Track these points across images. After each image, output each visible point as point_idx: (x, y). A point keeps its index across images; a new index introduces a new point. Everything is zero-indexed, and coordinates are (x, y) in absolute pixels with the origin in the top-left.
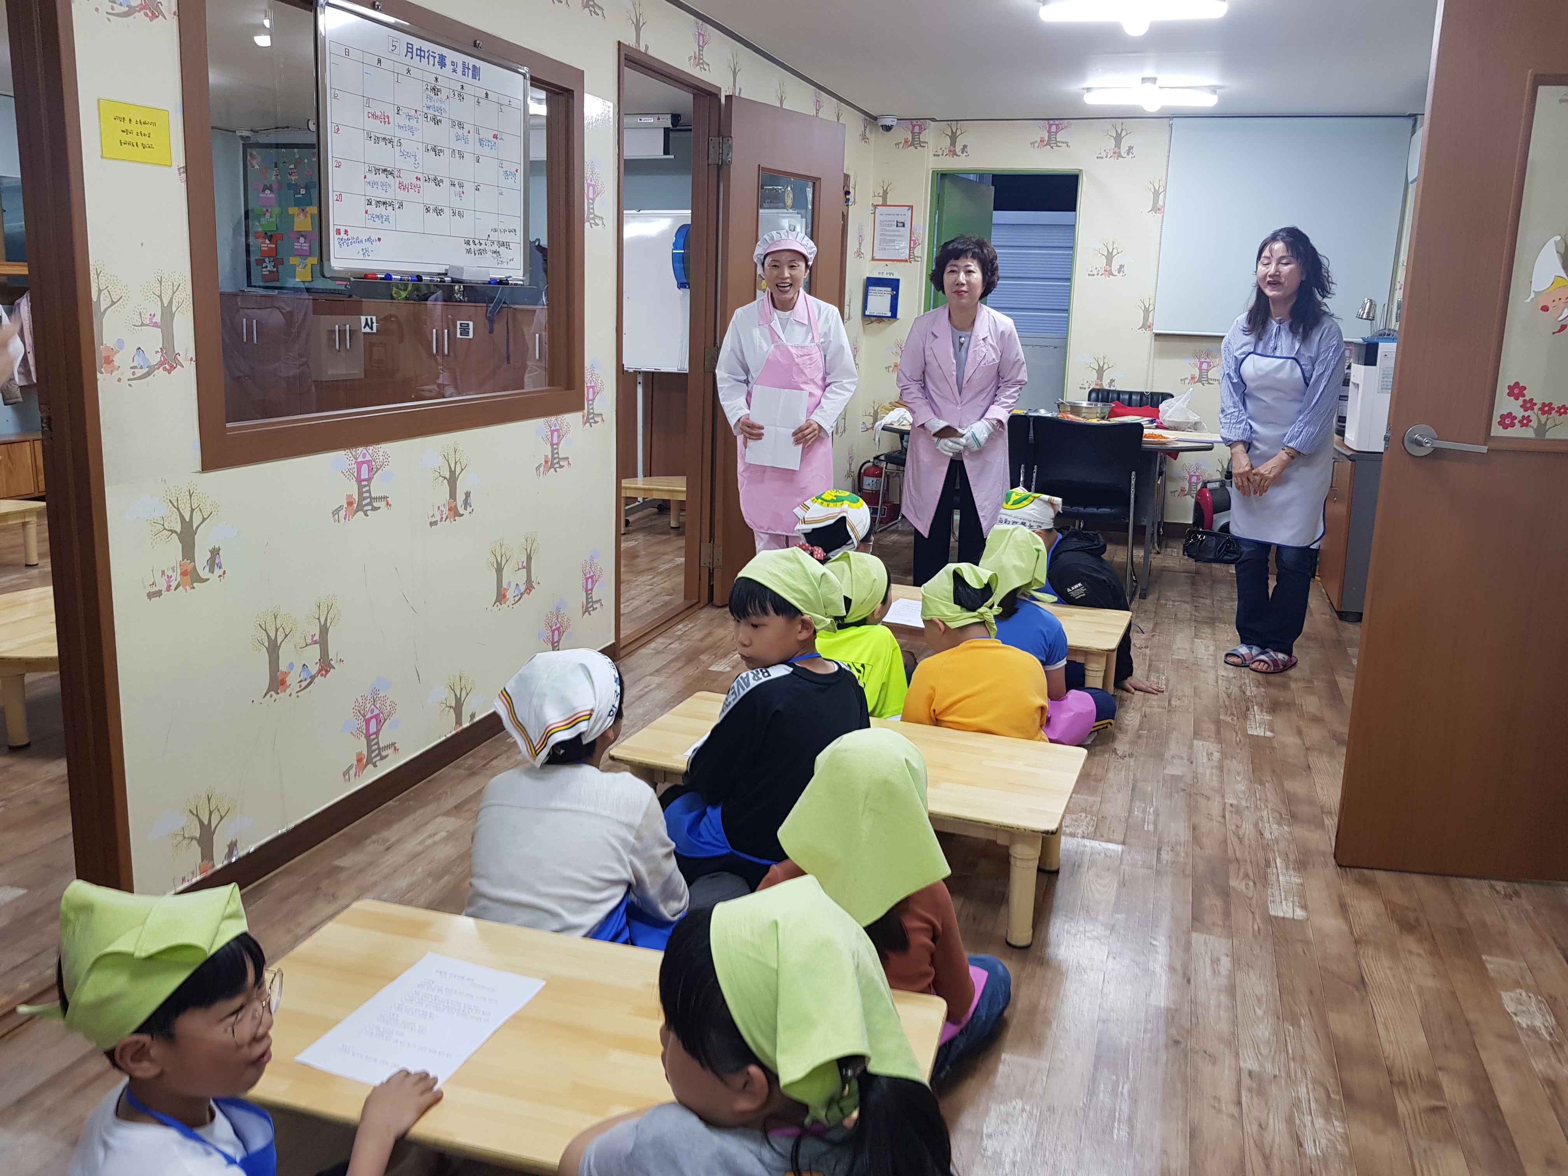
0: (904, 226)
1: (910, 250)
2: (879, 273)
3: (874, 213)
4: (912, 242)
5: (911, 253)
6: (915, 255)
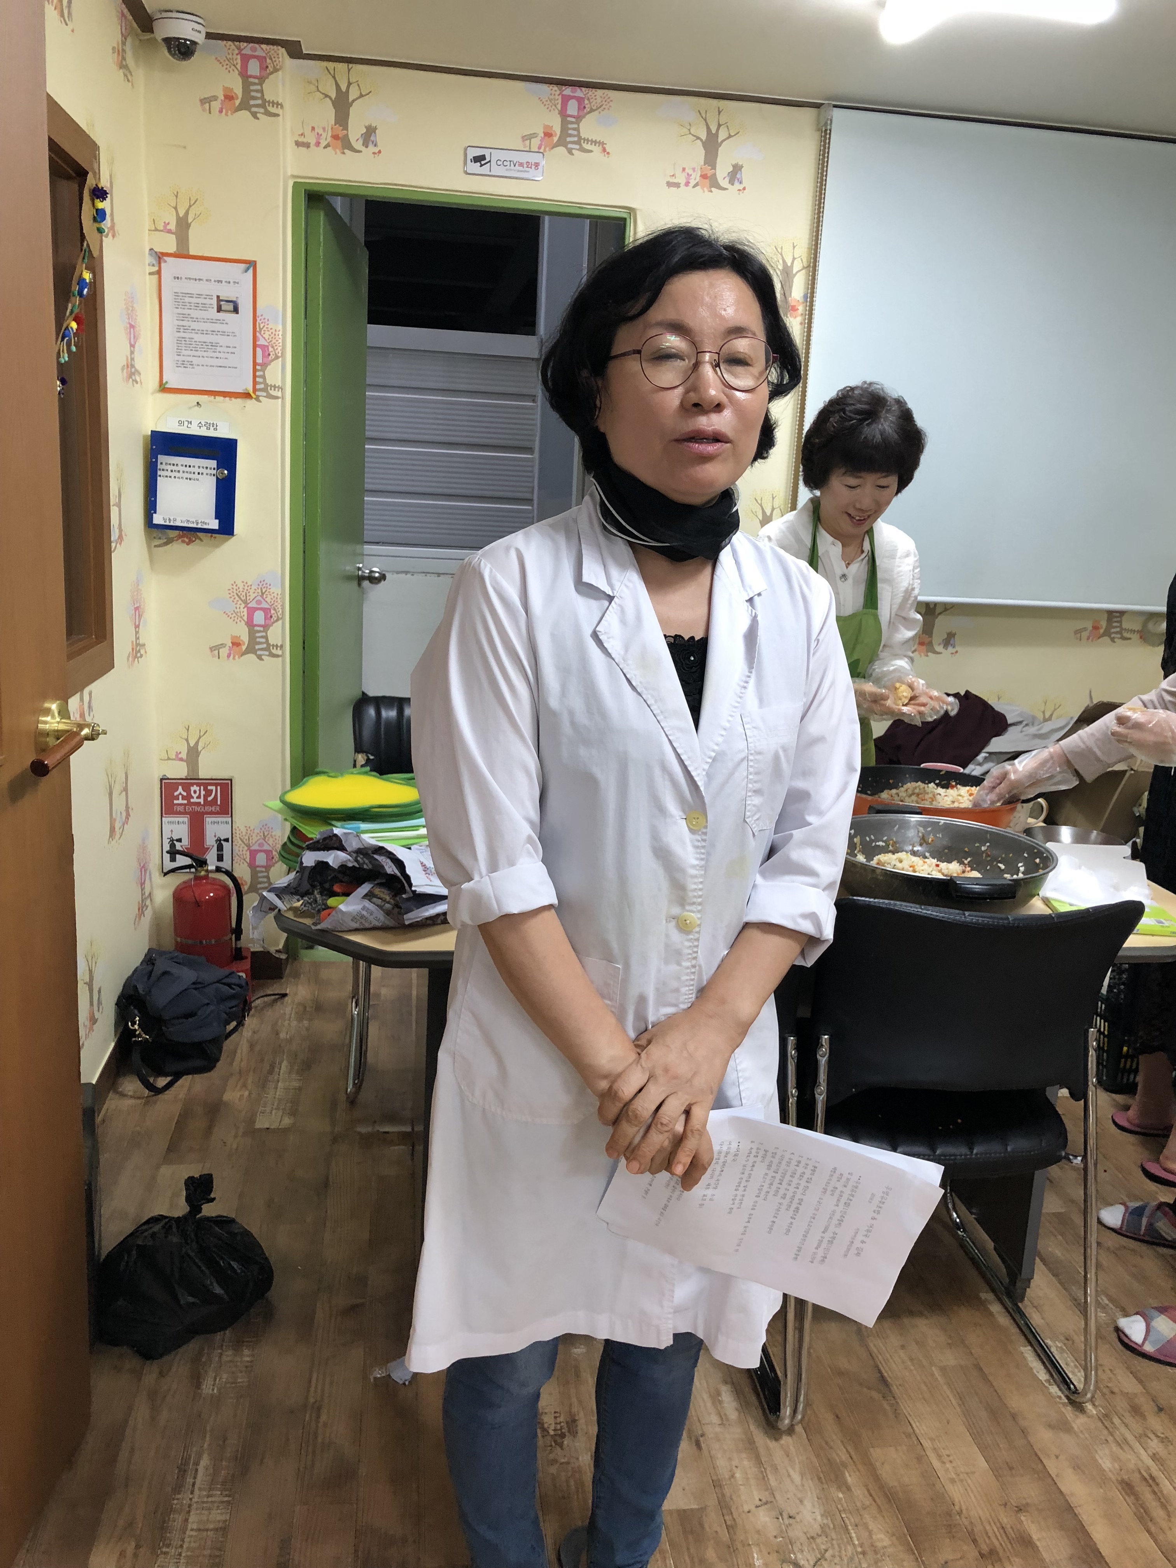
0: (236, 310)
1: (255, 370)
2: (181, 423)
3: (159, 273)
4: (259, 351)
5: (255, 377)
6: (265, 382)
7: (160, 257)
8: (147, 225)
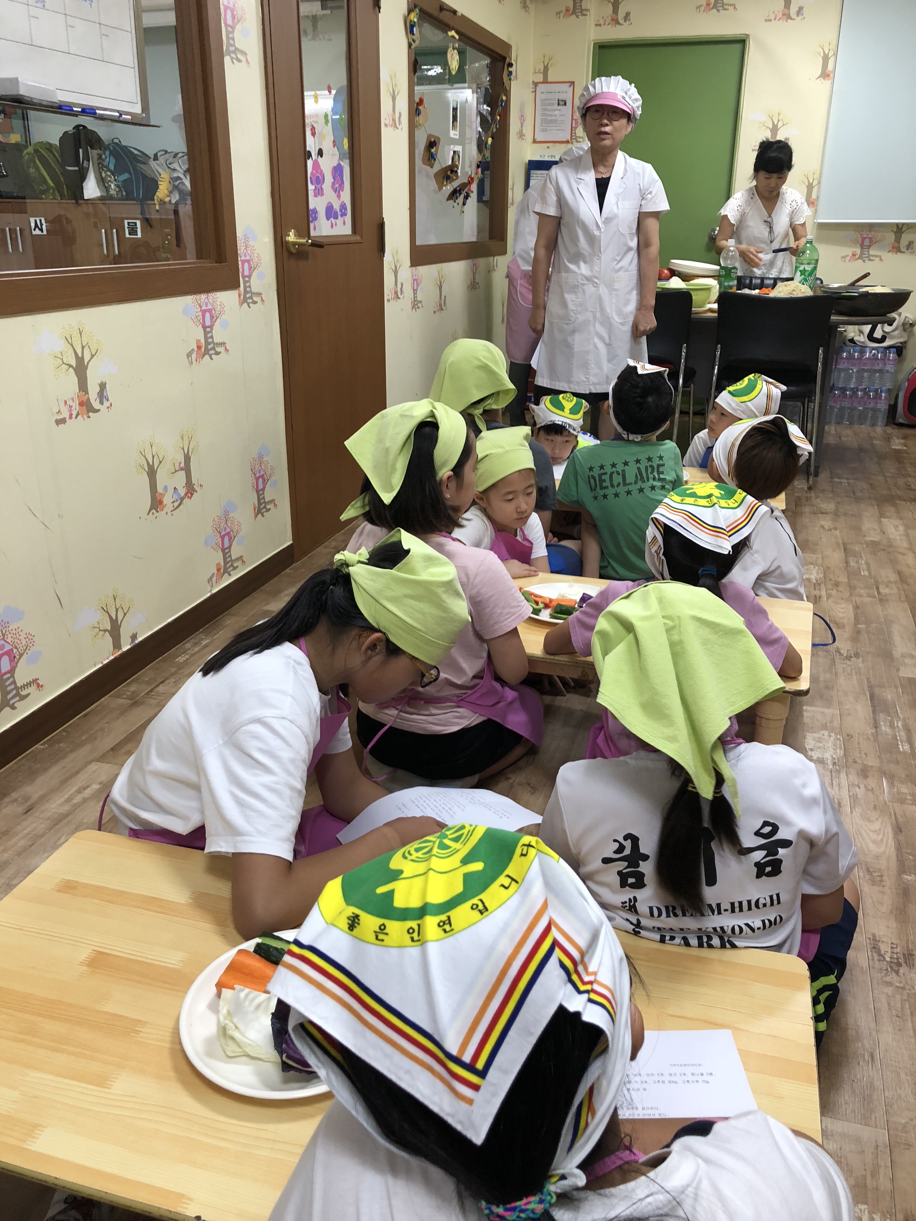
0: (565, 104)
1: (572, 130)
2: (541, 156)
3: (535, 91)
4: (574, 122)
5: (571, 133)
6: (575, 136)
7: (536, 84)
8: (532, 71)
